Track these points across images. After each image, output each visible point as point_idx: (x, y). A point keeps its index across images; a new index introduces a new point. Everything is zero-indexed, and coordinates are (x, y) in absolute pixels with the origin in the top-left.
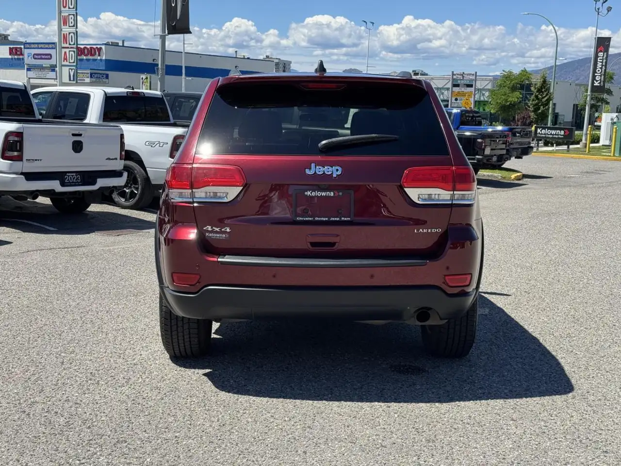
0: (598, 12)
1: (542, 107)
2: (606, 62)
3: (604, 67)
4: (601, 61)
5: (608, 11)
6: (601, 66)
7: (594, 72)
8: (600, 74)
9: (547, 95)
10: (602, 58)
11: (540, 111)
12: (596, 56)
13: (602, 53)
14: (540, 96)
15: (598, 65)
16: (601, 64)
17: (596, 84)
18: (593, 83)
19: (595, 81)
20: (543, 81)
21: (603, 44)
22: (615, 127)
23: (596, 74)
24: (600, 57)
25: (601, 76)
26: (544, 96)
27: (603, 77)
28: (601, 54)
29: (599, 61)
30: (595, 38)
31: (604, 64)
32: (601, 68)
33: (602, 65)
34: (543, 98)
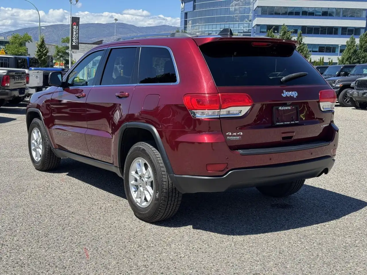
0: (71, 2)
1: (44, 56)
2: (78, 32)
3: (77, 34)
4: (75, 31)
5: (77, 2)
6: (75, 34)
7: (72, 37)
8: (75, 38)
9: (46, 49)
10: (75, 29)
11: (43, 59)
12: (72, 28)
13: (76, 26)
14: (41, 50)
15: (74, 33)
16: (75, 32)
17: (74, 44)
18: (72, 43)
19: (73, 43)
20: (42, 41)
21: (75, 20)
22: (94, 69)
23: (73, 38)
24: (75, 28)
25: (76, 39)
26: (44, 50)
27: (77, 40)
28: (75, 27)
29: (74, 30)
30: (71, 17)
31: (77, 32)
32: (76, 35)
33: (76, 33)
34: (43, 51)
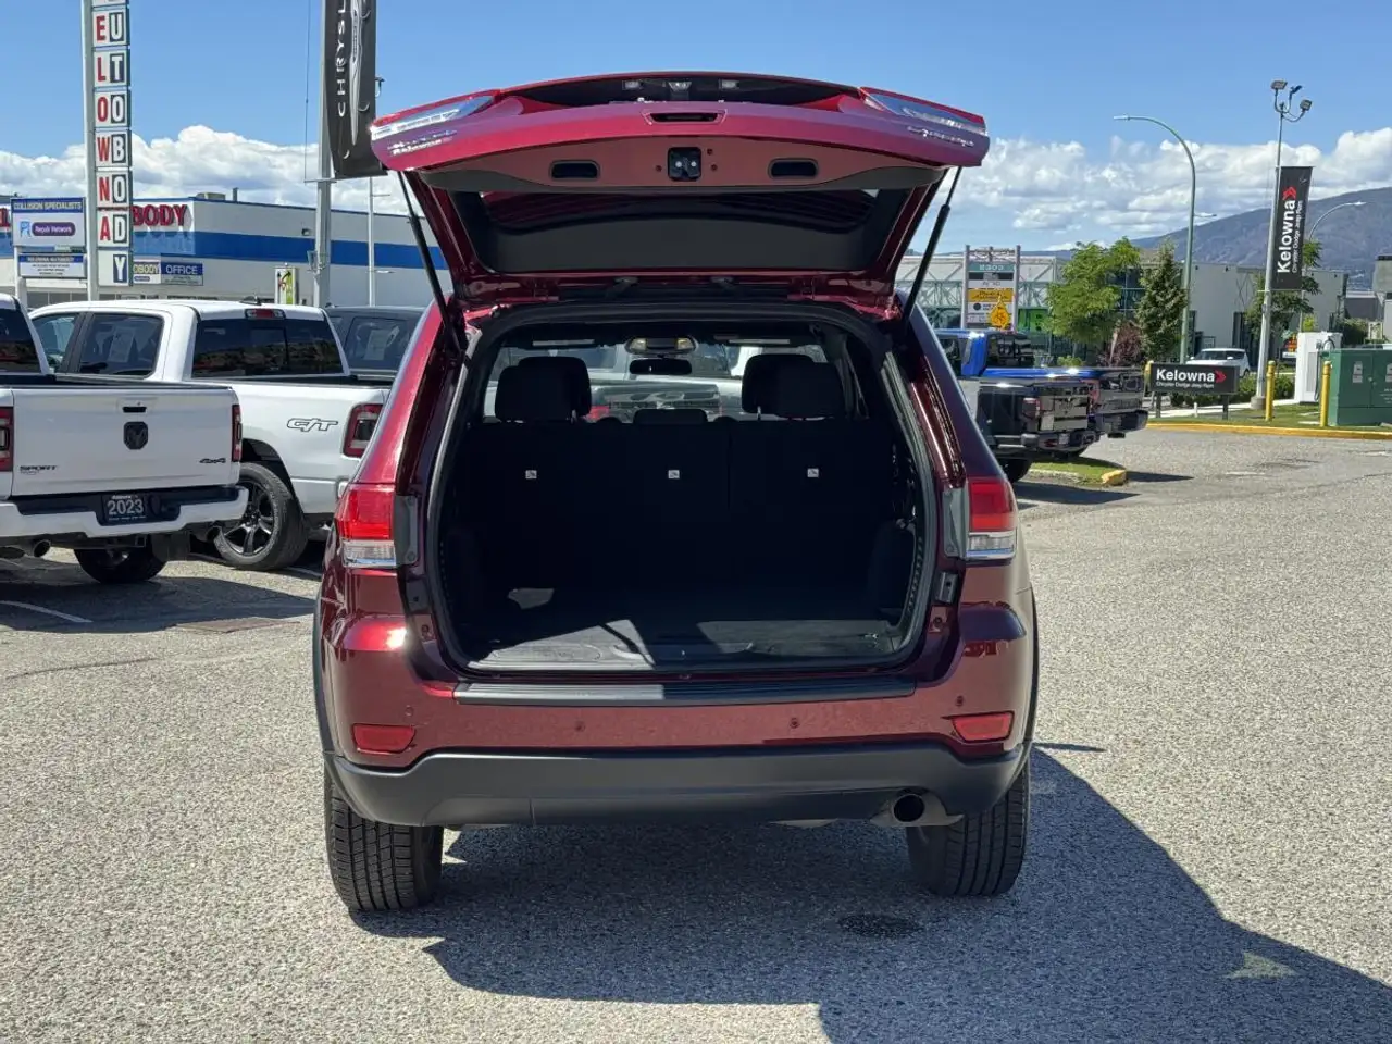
0: (1282, 113)
1: (1164, 322)
2: (1302, 221)
3: (1297, 232)
4: (1291, 218)
5: (1304, 110)
6: (1290, 231)
7: (1277, 242)
8: (1289, 248)
9: (1175, 294)
10: (1292, 213)
11: (1161, 331)
12: (1281, 209)
13: (1293, 202)
14: (1159, 299)
15: (1285, 228)
16: (1291, 225)
17: (1282, 269)
18: (1275, 267)
19: (1279, 264)
20: (1165, 265)
21: (1294, 181)
22: (1326, 363)
23: (1281, 248)
24: (1290, 210)
25: (1291, 252)
26: (1168, 297)
27: (1295, 254)
28: (1290, 204)
29: (1286, 218)
30: (1277, 169)
31: (1298, 225)
32: (1292, 235)
33: (1294, 228)
34: (1167, 301)
